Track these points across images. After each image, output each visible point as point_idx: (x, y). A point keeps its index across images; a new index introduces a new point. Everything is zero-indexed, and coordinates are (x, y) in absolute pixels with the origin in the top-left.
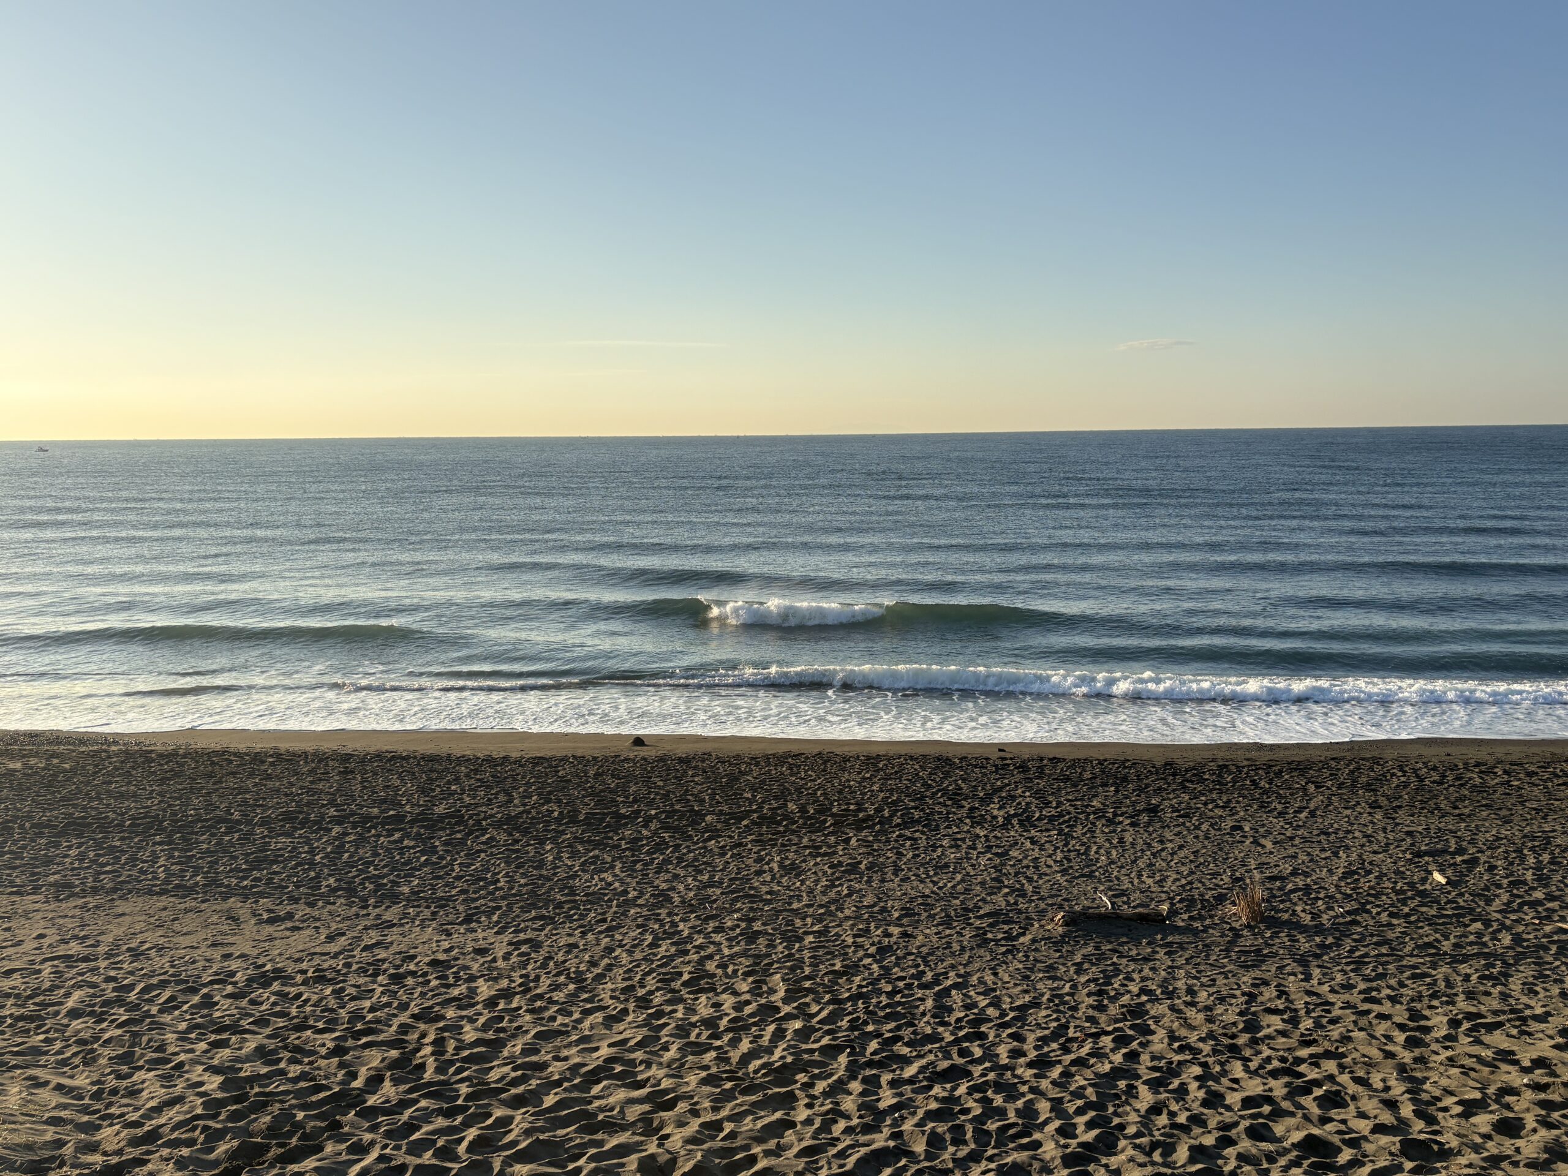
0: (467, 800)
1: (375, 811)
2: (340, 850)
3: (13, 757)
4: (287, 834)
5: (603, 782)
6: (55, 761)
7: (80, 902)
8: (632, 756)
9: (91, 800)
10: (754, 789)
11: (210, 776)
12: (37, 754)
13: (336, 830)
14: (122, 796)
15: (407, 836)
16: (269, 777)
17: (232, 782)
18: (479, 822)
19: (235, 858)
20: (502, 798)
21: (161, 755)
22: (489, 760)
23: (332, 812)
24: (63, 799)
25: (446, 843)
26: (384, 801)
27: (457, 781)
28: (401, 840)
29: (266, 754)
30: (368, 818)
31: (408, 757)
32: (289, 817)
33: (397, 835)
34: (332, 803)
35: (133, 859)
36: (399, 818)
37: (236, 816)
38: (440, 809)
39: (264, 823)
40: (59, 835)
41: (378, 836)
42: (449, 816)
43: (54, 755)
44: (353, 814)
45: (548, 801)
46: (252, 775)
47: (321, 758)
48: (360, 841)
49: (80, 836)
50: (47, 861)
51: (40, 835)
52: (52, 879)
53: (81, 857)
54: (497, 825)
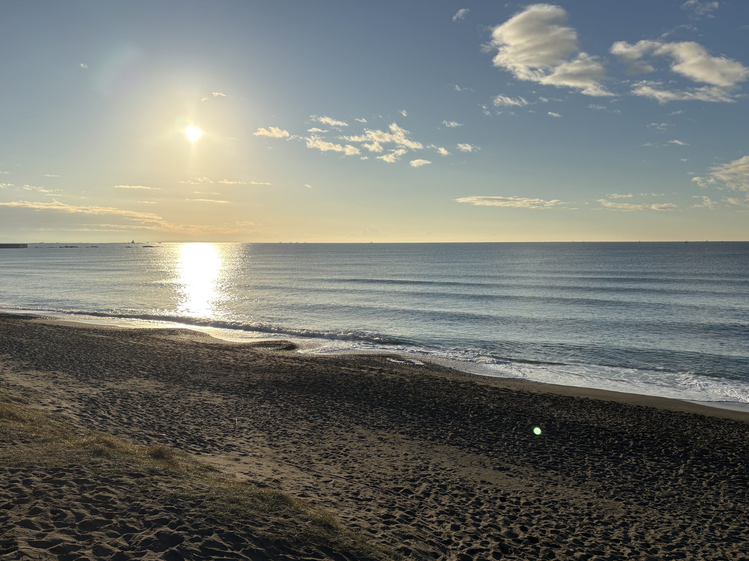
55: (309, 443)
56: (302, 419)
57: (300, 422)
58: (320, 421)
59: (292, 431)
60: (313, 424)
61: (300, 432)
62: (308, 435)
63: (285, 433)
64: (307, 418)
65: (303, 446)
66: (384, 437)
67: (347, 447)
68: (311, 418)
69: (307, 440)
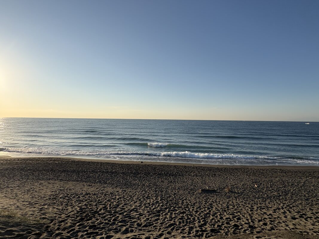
0: (117, 169)
1: (105, 171)
2: (99, 176)
3: (57, 161)
4: (92, 173)
5: (137, 168)
6: (62, 162)
7: (63, 182)
8: (141, 164)
9: (67, 167)
10: (158, 170)
11: (83, 165)
12: (60, 161)
13: (99, 173)
14: (71, 167)
15: (109, 174)
16: (91, 165)
17: (85, 166)
18: (119, 173)
19: (85, 177)
20: (122, 169)
21: (76, 162)
22: (121, 164)
23: (99, 170)
24: (63, 167)
25: (114, 176)
26: (106, 169)
27: (116, 167)
28: (108, 175)
29: (91, 162)
30: (104, 172)
31: (110, 163)
32: (93, 171)
33: (107, 174)
34: (99, 169)
35: (71, 176)
36: (108, 172)
37: (86, 171)
38: (114, 171)
39: (89, 172)
40: (62, 172)
41: (105, 174)
42: (115, 172)
43: (62, 161)
44: (102, 171)
45: (129, 170)
46: (88, 165)
47: (98, 163)
48: (102, 175)
49: (64, 172)
50: (60, 176)
51: (59, 172)
52: (60, 178)
53: (64, 176)
54: (121, 173)
55: (18, 189)
56: (16, 181)
57: (16, 182)
58: (25, 180)
59: (11, 186)
60: (22, 182)
61: (15, 185)
62: (18, 186)
63: (8, 187)
64: (19, 180)
65: (15, 190)
66: (50, 182)
67: (34, 188)
68: (21, 180)
69: (17, 188)
